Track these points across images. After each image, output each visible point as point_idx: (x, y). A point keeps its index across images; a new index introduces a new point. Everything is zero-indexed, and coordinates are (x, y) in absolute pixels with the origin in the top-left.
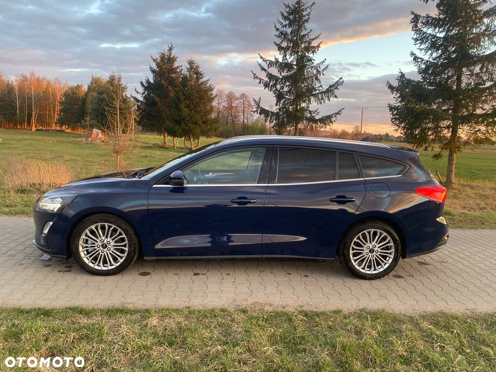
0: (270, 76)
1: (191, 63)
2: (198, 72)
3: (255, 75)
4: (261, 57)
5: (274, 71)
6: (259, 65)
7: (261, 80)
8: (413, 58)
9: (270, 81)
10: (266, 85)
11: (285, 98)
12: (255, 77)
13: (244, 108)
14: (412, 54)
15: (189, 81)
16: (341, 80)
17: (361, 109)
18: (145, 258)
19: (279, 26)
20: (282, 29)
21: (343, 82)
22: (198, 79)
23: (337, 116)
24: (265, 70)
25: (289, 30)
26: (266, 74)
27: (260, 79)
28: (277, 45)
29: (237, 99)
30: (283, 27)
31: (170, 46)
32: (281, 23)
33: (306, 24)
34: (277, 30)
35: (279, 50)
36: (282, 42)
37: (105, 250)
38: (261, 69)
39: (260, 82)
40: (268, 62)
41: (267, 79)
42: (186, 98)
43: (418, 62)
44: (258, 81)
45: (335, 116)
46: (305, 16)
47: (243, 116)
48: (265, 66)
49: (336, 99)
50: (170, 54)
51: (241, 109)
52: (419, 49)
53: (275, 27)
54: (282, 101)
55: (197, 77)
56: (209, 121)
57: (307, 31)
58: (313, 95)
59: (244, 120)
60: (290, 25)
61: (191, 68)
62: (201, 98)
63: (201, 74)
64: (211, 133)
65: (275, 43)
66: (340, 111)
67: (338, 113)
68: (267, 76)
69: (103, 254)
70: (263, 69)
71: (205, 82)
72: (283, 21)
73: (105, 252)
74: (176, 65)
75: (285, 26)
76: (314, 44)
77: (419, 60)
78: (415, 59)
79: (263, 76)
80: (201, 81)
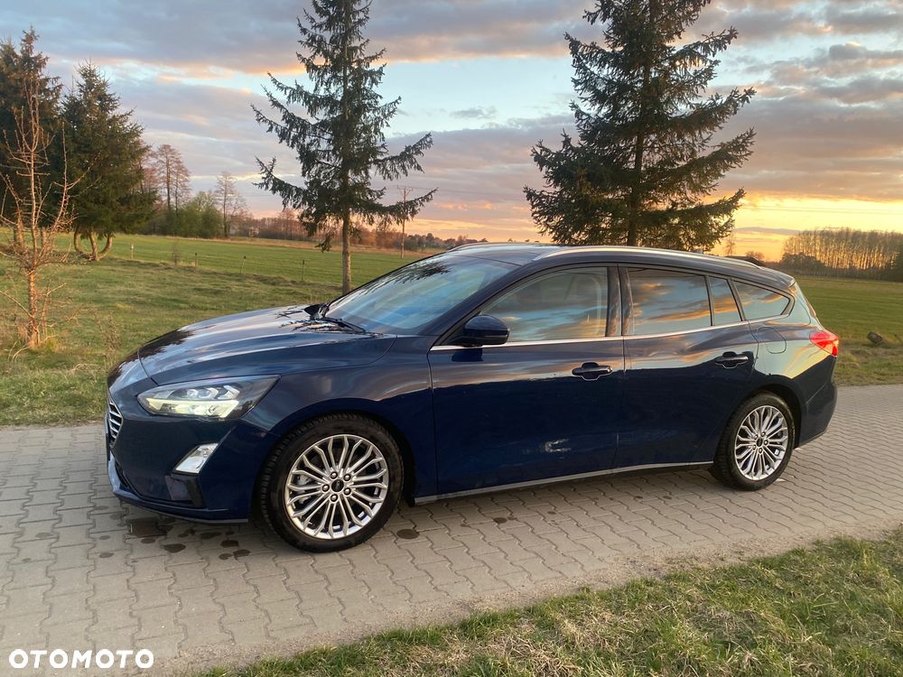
0: (291, 119)
1: (89, 75)
2: (105, 95)
3: (259, 113)
4: (275, 81)
5: (300, 110)
6: (268, 94)
7: (272, 125)
8: (574, 112)
9: (290, 129)
10: (283, 135)
11: (320, 163)
12: (260, 118)
13: (168, 173)
14: (574, 106)
15: (85, 111)
16: (428, 139)
17: (403, 191)
18: (417, 500)
19: (306, 24)
20: (313, 31)
21: (431, 142)
22: (104, 108)
23: (425, 203)
24: (282, 107)
25: (327, 35)
26: (282, 115)
27: (270, 122)
28: (303, 60)
29: (153, 155)
30: (315, 27)
31: (29, 32)
32: (312, 19)
33: (360, 28)
34: (304, 31)
35: (308, 71)
36: (314, 56)
37: (338, 493)
38: (271, 103)
39: (270, 129)
40: (288, 91)
41: (283, 124)
42: (79, 148)
43: (583, 120)
44: (267, 126)
45: (421, 204)
46: (357, 12)
47: (166, 190)
48: (281, 97)
49: (419, 172)
50: (29, 50)
51: (162, 175)
52: (582, 98)
53: (300, 25)
54: (314, 170)
55: (101, 105)
56: (133, 199)
57: (362, 41)
58: (376, 162)
59: (169, 199)
60: (329, 25)
61: (90, 85)
62: (117, 150)
63: (111, 100)
64: (139, 223)
65: (299, 55)
66: (430, 194)
67: (426, 198)
68: (284, 117)
69: (335, 503)
70: (276, 103)
71: (122, 116)
72: (317, 17)
73: (339, 499)
74: (44, 73)
75: (320, 26)
76: (374, 66)
77: (584, 117)
78: (577, 115)
79: (277, 117)
80: (111, 114)
